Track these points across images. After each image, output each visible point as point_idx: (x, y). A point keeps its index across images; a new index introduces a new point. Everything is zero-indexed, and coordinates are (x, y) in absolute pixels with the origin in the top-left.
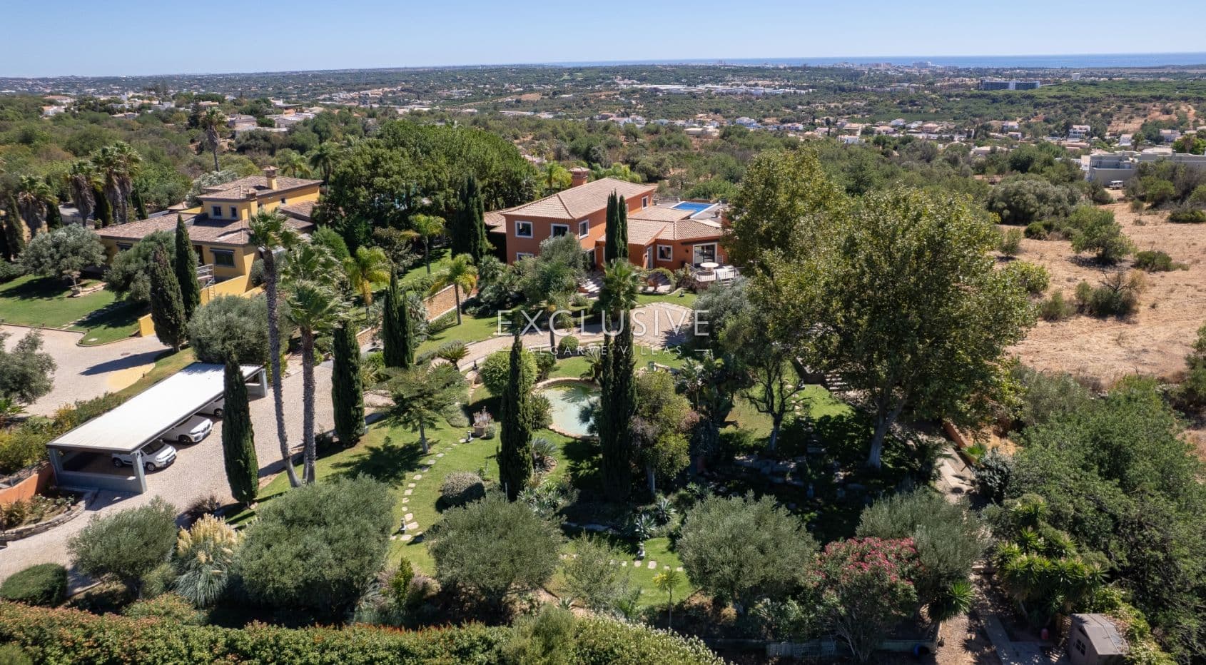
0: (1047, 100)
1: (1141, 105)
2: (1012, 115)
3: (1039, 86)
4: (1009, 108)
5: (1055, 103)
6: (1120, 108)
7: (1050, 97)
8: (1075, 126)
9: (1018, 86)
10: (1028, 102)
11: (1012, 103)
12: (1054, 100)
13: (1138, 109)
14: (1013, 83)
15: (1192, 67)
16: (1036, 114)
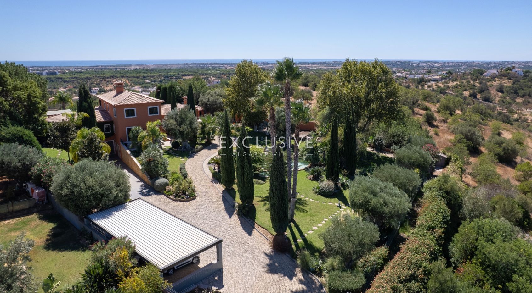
0: (68, 79)
1: (108, 80)
2: (57, 86)
3: (58, 74)
4: (53, 83)
5: (74, 80)
6: (101, 81)
7: (69, 78)
8: (93, 89)
9: (48, 74)
10: (60, 80)
11: (53, 81)
12: (72, 79)
13: (108, 81)
14: (45, 73)
15: (110, 66)
16: (67, 85)
